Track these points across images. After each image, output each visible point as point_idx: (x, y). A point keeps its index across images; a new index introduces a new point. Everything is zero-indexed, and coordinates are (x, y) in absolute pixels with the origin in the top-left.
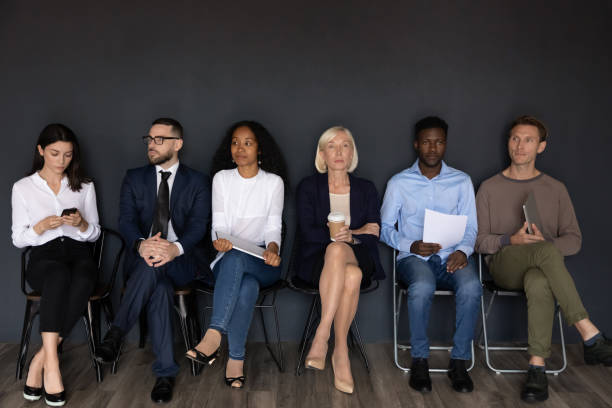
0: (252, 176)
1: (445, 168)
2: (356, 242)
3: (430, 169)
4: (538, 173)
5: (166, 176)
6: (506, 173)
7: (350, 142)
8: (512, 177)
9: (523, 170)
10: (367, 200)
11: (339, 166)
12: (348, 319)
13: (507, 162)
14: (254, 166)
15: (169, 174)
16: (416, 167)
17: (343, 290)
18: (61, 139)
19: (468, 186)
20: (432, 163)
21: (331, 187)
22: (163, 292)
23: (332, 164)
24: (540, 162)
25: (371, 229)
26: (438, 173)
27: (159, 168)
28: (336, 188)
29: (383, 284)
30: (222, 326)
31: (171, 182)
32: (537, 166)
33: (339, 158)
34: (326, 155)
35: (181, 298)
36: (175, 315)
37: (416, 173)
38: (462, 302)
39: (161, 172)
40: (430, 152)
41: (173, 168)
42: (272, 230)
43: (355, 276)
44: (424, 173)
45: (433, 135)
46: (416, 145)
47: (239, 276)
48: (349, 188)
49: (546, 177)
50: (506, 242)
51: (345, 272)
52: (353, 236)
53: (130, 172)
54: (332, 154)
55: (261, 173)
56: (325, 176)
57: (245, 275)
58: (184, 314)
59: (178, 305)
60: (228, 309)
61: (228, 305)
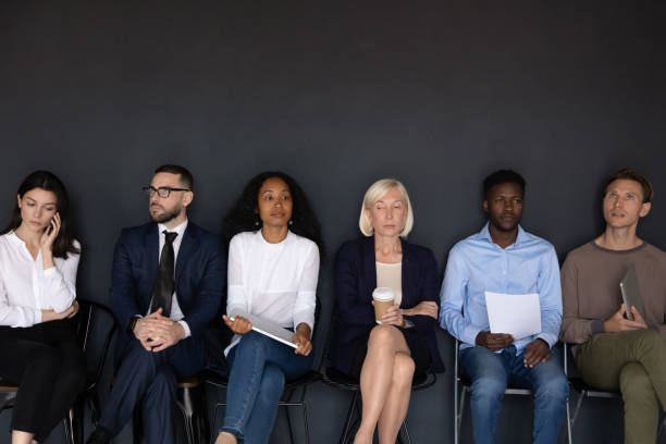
0: (280, 241)
1: (522, 235)
2: (408, 326)
3: (504, 235)
4: (640, 242)
5: (170, 237)
6: (598, 242)
7: (404, 201)
8: (605, 246)
9: (622, 239)
10: (424, 274)
11: (390, 232)
12: (396, 422)
13: (601, 226)
15: (176, 234)
16: (485, 232)
17: (390, 385)
19: (551, 257)
20: (507, 225)
21: (378, 255)
23: (380, 228)
24: (644, 229)
25: (427, 309)
26: (514, 240)
27: (162, 228)
28: (384, 255)
29: (442, 380)
30: (238, 428)
31: (176, 245)
32: (639, 234)
33: (390, 222)
34: (373, 217)
35: (186, 392)
36: (178, 413)
37: (486, 240)
38: (542, 405)
39: (165, 232)
40: (505, 212)
41: (180, 228)
42: (304, 308)
43: (405, 368)
44: (495, 240)
45: (507, 192)
46: (486, 206)
47: (259, 365)
48: (400, 256)
49: (649, 247)
50: (598, 329)
51: (393, 364)
52: (405, 317)
53: (126, 232)
54: (381, 216)
55: (291, 236)
56: (371, 240)
57: (268, 364)
58: (189, 412)
59: (182, 400)
60: (245, 406)
61: (245, 402)
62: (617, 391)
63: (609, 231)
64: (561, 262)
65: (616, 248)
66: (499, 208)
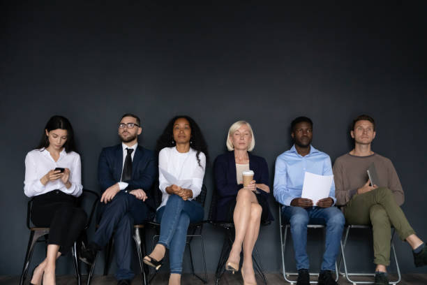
0: (185, 152)
1: (313, 150)
3: (303, 149)
4: (373, 153)
5: (130, 151)
6: (351, 153)
7: (250, 132)
8: (356, 155)
11: (242, 147)
14: (188, 145)
15: (133, 150)
16: (294, 148)
17: (249, 218)
18: (60, 128)
20: (305, 143)
22: (127, 222)
23: (237, 145)
26: (308, 152)
27: (125, 146)
28: (240, 160)
30: (166, 243)
32: (372, 149)
33: (242, 141)
34: (233, 140)
35: (137, 231)
37: (294, 152)
39: (127, 149)
40: (303, 136)
41: (134, 146)
43: (257, 211)
44: (299, 153)
46: (293, 135)
48: (248, 161)
49: (377, 155)
50: (354, 192)
51: (251, 207)
54: (238, 139)
55: (191, 150)
56: (233, 152)
58: (139, 242)
60: (171, 231)
61: (171, 229)
62: (369, 225)
63: (357, 145)
64: (333, 163)
65: (361, 155)
66: (300, 134)
